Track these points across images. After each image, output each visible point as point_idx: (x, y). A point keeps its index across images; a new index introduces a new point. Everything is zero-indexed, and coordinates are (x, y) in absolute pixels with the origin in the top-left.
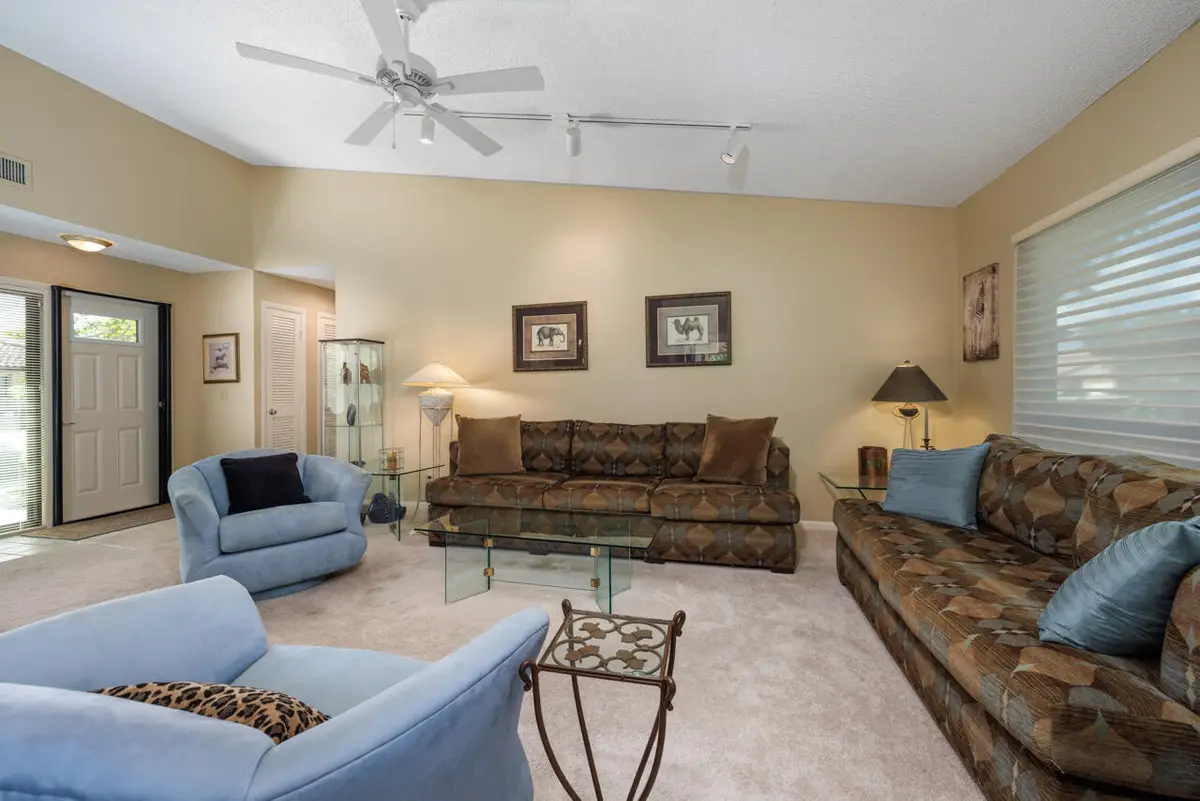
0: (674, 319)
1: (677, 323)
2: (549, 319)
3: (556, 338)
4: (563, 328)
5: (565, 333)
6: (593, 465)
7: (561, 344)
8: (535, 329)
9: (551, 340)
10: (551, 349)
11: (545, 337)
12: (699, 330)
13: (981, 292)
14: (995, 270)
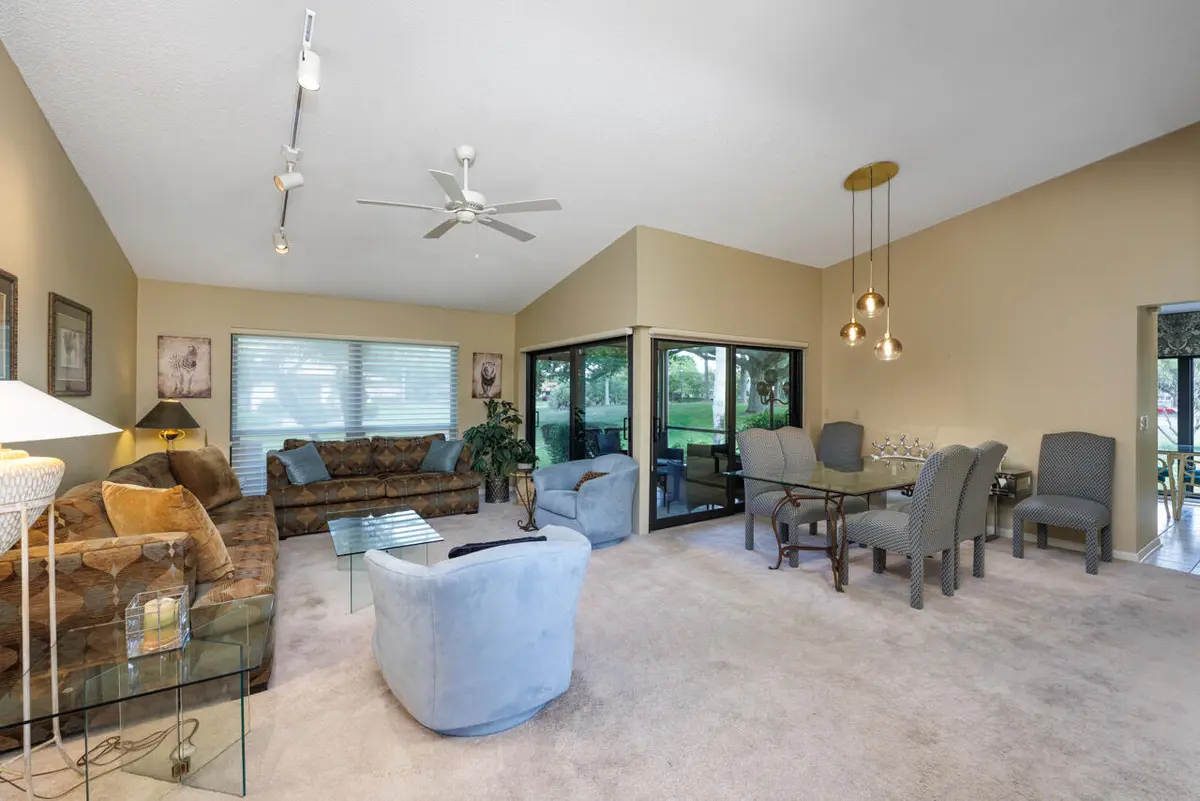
13: (193, 352)
14: (210, 343)
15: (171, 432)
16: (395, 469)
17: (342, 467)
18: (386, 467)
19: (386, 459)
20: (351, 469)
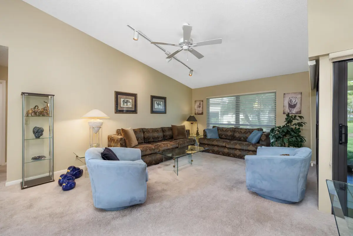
0: (156, 102)
1: (157, 103)
2: (126, 97)
3: (129, 104)
4: (131, 100)
5: (131, 102)
6: (151, 140)
7: (130, 105)
8: (122, 100)
9: (127, 104)
10: (127, 107)
11: (125, 103)
12: (161, 105)
13: (200, 104)
14: (203, 101)
15: (192, 122)
16: (239, 139)
17: (224, 135)
18: (236, 138)
19: (237, 135)
20: (226, 136)
